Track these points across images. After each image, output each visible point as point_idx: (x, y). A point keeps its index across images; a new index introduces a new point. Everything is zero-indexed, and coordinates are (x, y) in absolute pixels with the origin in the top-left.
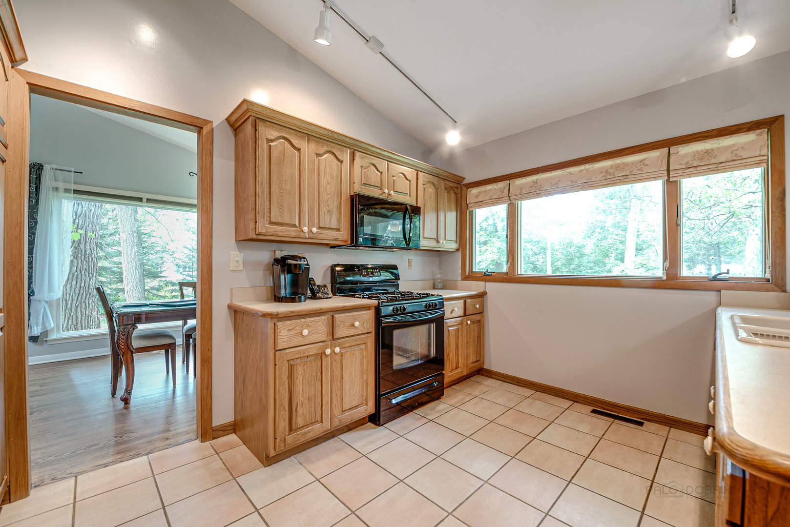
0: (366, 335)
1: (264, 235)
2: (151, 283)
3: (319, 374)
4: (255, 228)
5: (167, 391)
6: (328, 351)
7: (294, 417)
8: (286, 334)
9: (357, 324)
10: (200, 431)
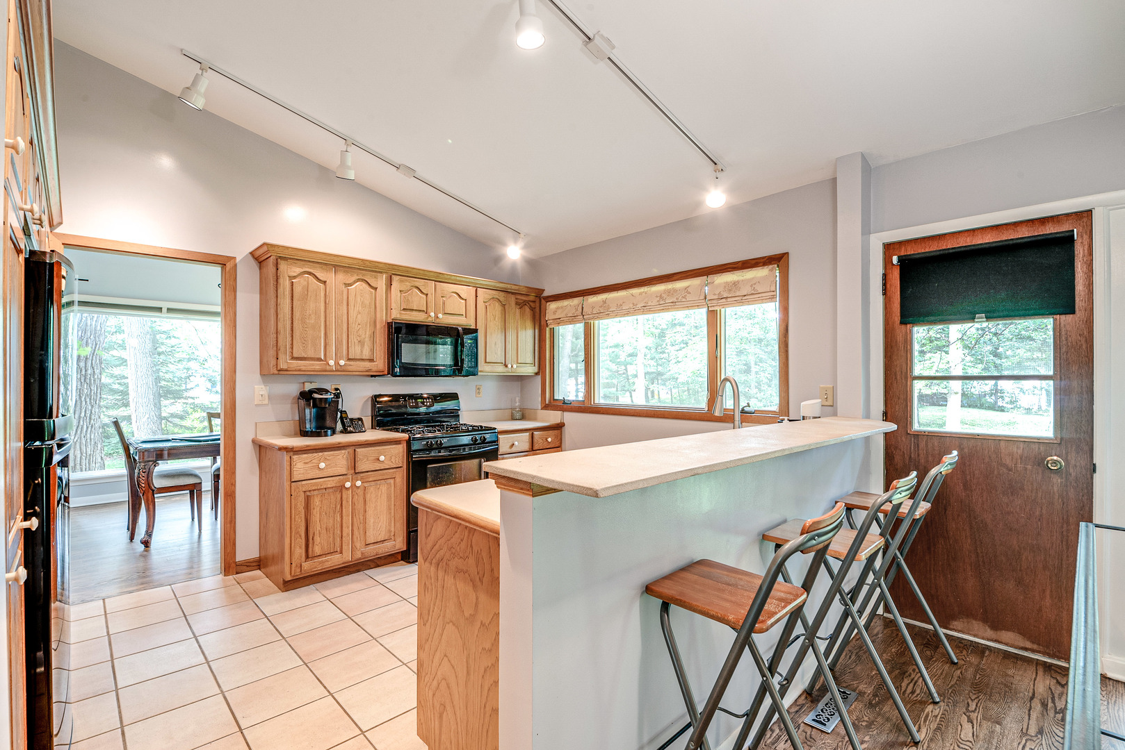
0: (395, 470)
1: (287, 370)
2: (171, 407)
3: (339, 506)
4: (277, 365)
5: (192, 536)
6: (348, 485)
7: (310, 545)
8: (301, 466)
9: (382, 458)
10: (223, 565)
